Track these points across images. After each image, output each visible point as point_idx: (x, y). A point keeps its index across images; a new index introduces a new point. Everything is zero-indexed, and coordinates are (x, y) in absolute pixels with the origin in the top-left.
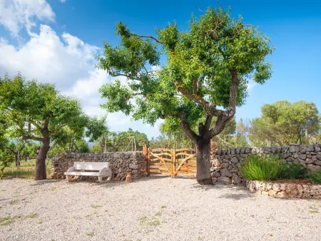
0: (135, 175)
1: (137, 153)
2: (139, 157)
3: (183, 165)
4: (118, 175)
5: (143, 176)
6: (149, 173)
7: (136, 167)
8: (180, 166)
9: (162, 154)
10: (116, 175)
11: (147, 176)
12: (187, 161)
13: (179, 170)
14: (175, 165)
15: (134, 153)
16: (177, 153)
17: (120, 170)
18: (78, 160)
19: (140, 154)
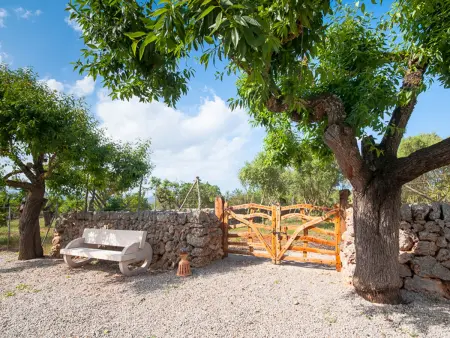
0: (199, 260)
1: (202, 213)
2: (207, 221)
3: (297, 238)
4: (164, 258)
5: (214, 259)
6: (227, 252)
7: (201, 241)
8: (291, 240)
9: (252, 215)
10: (160, 256)
11: (223, 257)
12: (306, 231)
13: (290, 248)
14: (281, 238)
15: (196, 212)
16: (284, 213)
17: (168, 247)
18: (94, 223)
19: (210, 215)
